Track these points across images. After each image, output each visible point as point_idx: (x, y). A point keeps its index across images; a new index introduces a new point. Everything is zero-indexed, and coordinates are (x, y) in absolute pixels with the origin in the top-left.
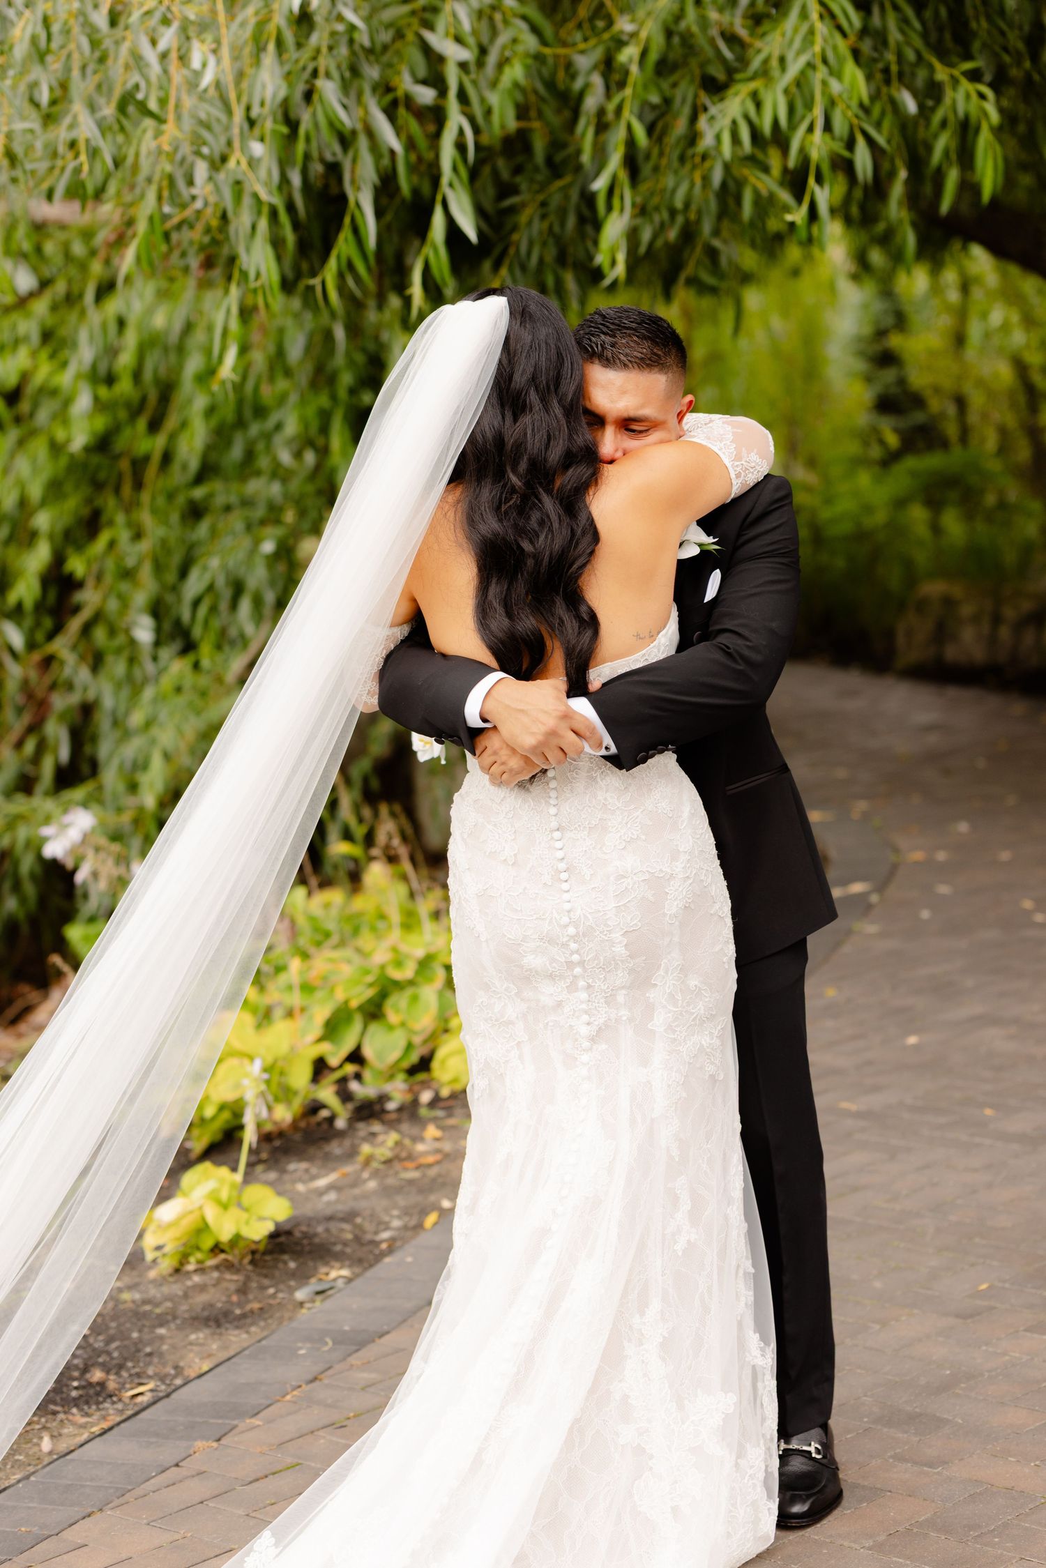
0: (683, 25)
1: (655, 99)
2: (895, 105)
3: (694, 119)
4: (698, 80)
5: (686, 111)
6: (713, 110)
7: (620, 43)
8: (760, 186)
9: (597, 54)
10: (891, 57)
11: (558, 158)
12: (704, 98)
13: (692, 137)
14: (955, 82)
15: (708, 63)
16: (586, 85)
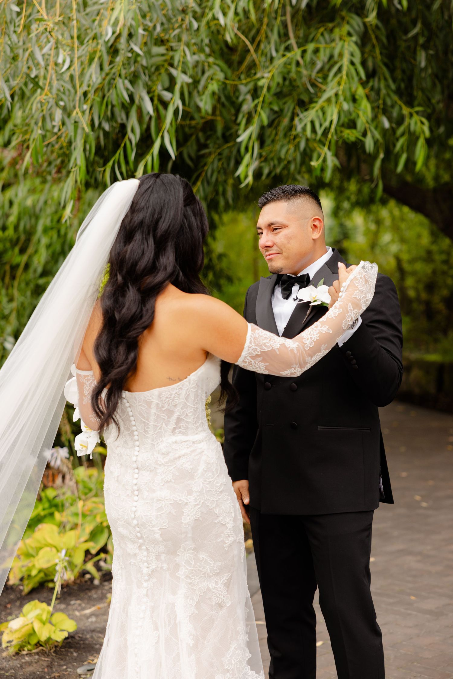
0: (291, 76)
1: (276, 108)
2: (380, 124)
3: (292, 119)
4: (296, 102)
5: (289, 114)
6: (301, 116)
7: (259, 80)
9: (250, 86)
10: (380, 101)
11: (228, 134)
12: (298, 110)
13: (291, 127)
14: (411, 115)
15: (301, 93)
16: (244, 100)
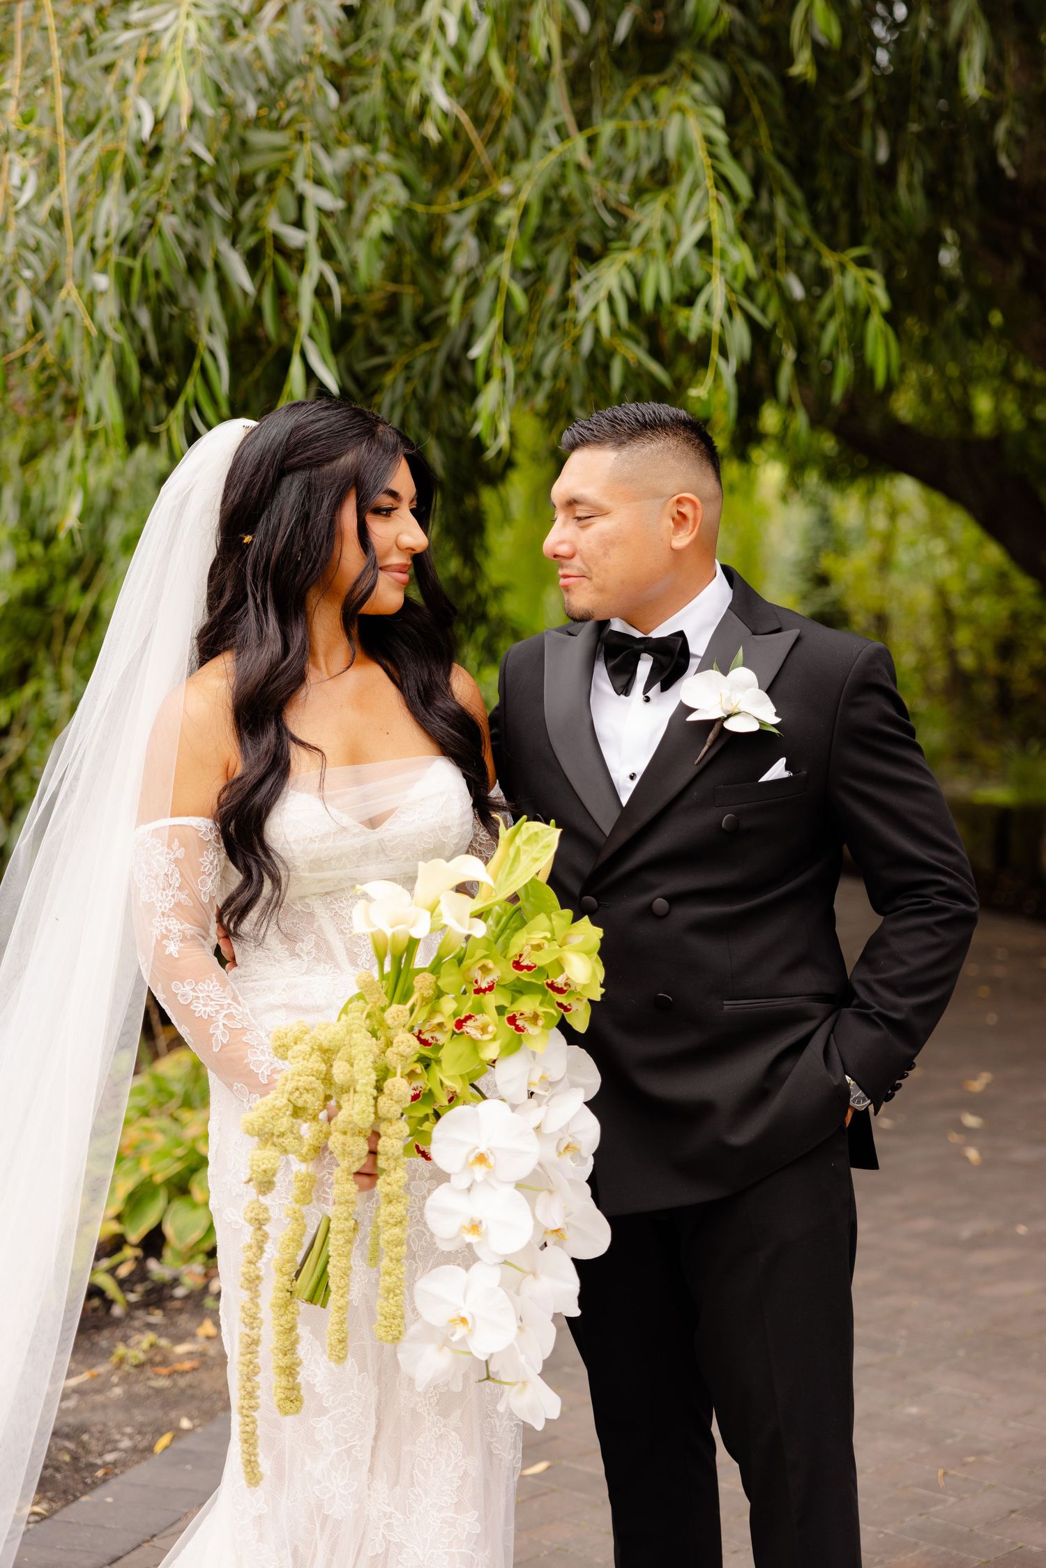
0: (564, 192)
1: (527, 262)
2: (781, 289)
3: (567, 286)
4: (572, 249)
5: (559, 277)
6: (587, 278)
7: (496, 203)
8: (630, 356)
9: (471, 213)
10: (778, 241)
11: (428, 319)
12: (578, 265)
13: (565, 303)
14: (843, 268)
15: (585, 229)
16: (457, 246)
